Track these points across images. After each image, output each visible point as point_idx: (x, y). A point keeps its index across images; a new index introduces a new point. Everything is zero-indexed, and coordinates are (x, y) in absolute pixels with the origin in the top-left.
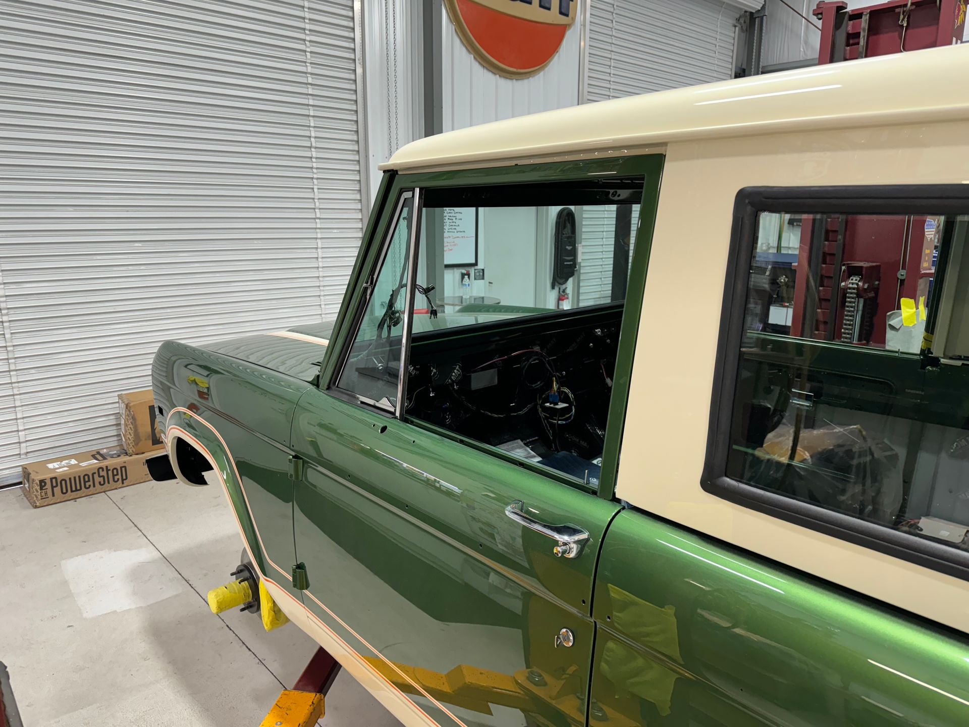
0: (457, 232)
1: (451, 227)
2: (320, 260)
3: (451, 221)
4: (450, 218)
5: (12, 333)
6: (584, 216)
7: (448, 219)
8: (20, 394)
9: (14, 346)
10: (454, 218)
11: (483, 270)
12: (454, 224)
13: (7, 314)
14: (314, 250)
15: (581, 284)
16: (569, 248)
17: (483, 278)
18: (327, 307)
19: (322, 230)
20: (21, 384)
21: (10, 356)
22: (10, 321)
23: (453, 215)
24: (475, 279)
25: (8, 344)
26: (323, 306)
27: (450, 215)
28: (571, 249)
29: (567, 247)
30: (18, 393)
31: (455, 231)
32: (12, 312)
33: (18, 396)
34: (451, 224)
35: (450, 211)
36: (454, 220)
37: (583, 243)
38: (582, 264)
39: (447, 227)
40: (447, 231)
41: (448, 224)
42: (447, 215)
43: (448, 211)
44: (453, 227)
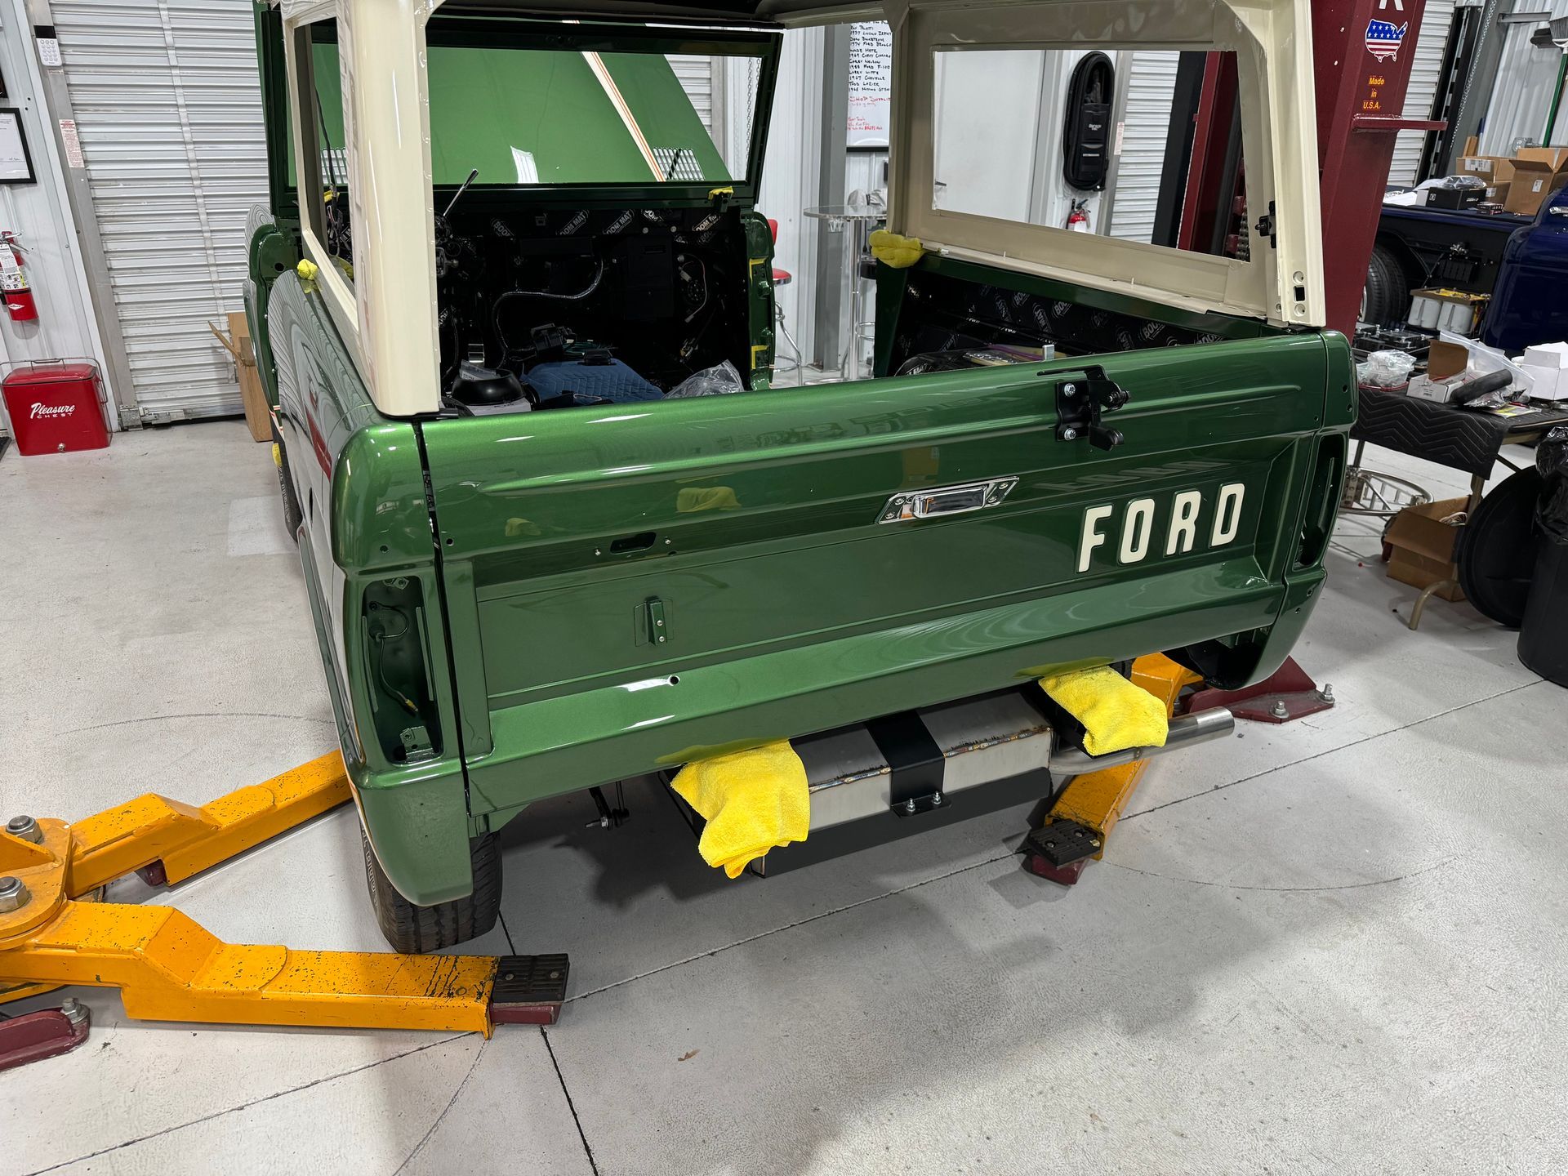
0: (880, 90)
1: (869, 81)
3: (870, 70)
4: (868, 64)
5: (208, 214)
6: (1134, 69)
7: (865, 66)
8: (224, 298)
9: (212, 231)
10: (875, 65)
12: (875, 75)
13: (200, 187)
15: (1118, 196)
16: (1094, 127)
20: (224, 285)
21: (208, 245)
22: (205, 196)
23: (875, 59)
25: (205, 228)
27: (868, 59)
28: (1099, 129)
29: (1091, 126)
30: (220, 296)
31: (877, 88)
32: (206, 183)
33: (221, 301)
34: (869, 75)
35: (868, 53)
36: (876, 69)
37: (1128, 121)
38: (1122, 160)
39: (861, 82)
40: (860, 88)
41: (863, 75)
42: (864, 59)
43: (864, 51)
44: (873, 81)
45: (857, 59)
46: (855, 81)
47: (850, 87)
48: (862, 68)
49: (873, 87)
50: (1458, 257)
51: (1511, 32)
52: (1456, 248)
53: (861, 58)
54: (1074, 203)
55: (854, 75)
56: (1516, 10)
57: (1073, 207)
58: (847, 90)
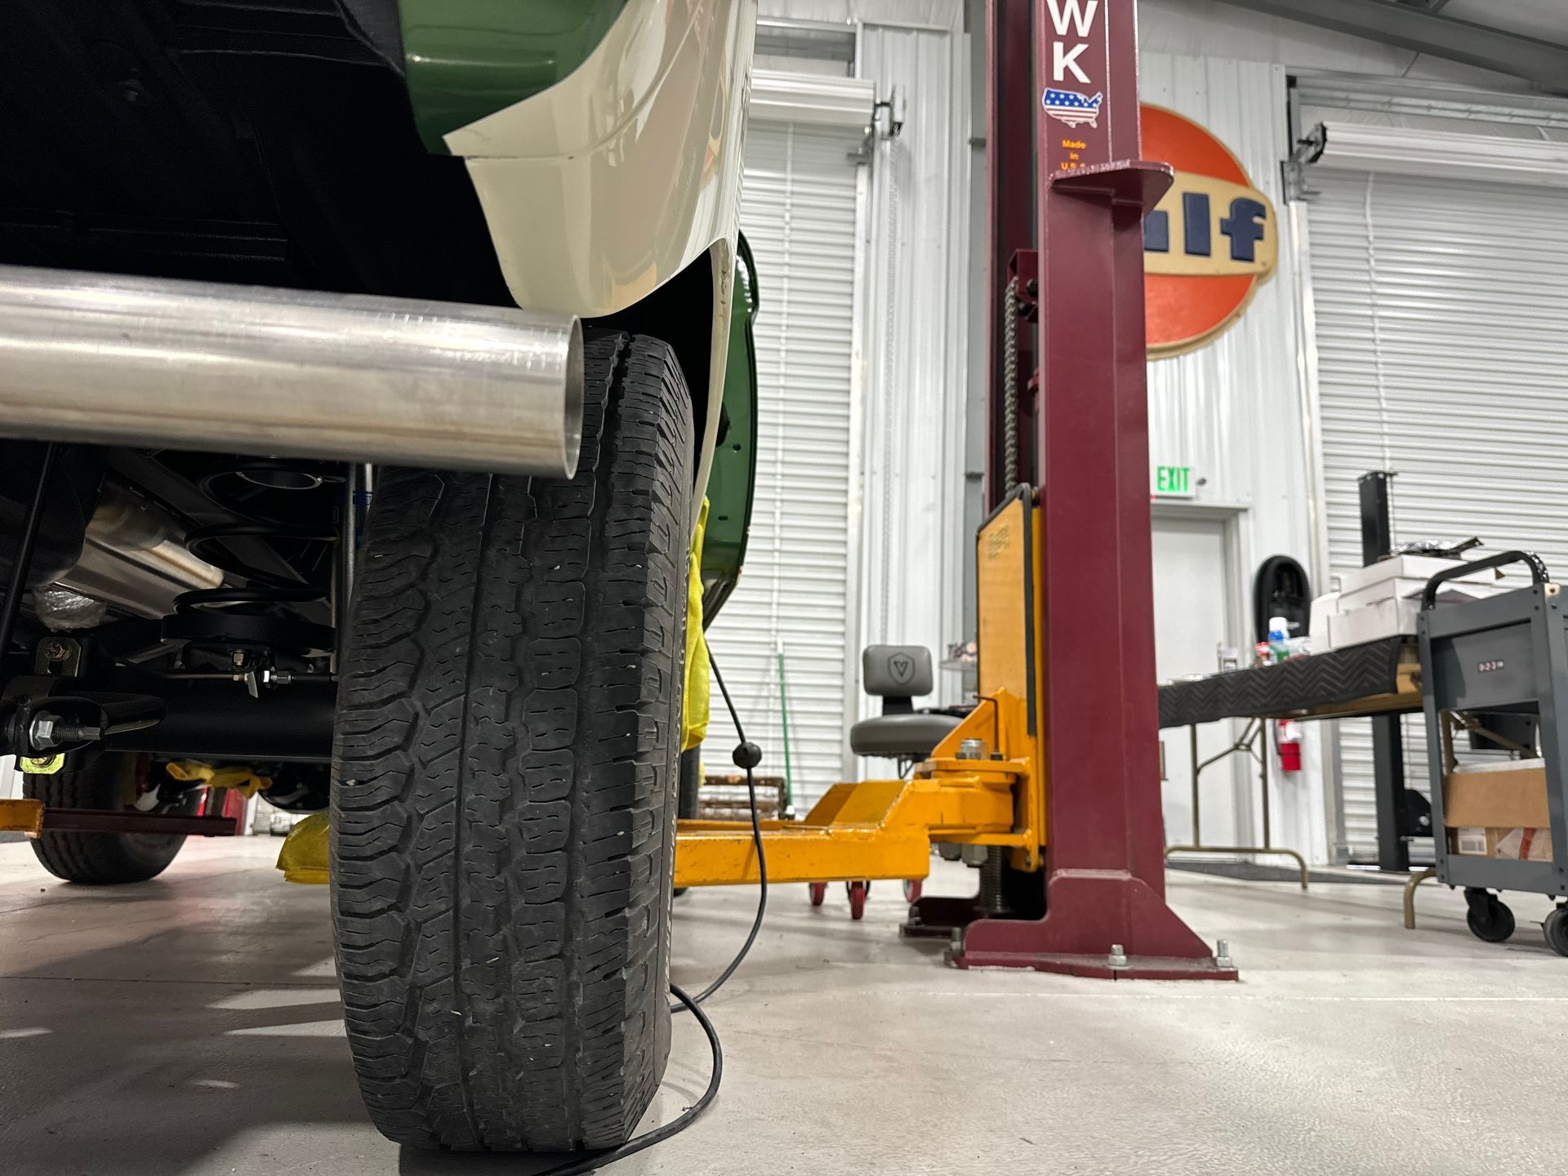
2: (774, 607)
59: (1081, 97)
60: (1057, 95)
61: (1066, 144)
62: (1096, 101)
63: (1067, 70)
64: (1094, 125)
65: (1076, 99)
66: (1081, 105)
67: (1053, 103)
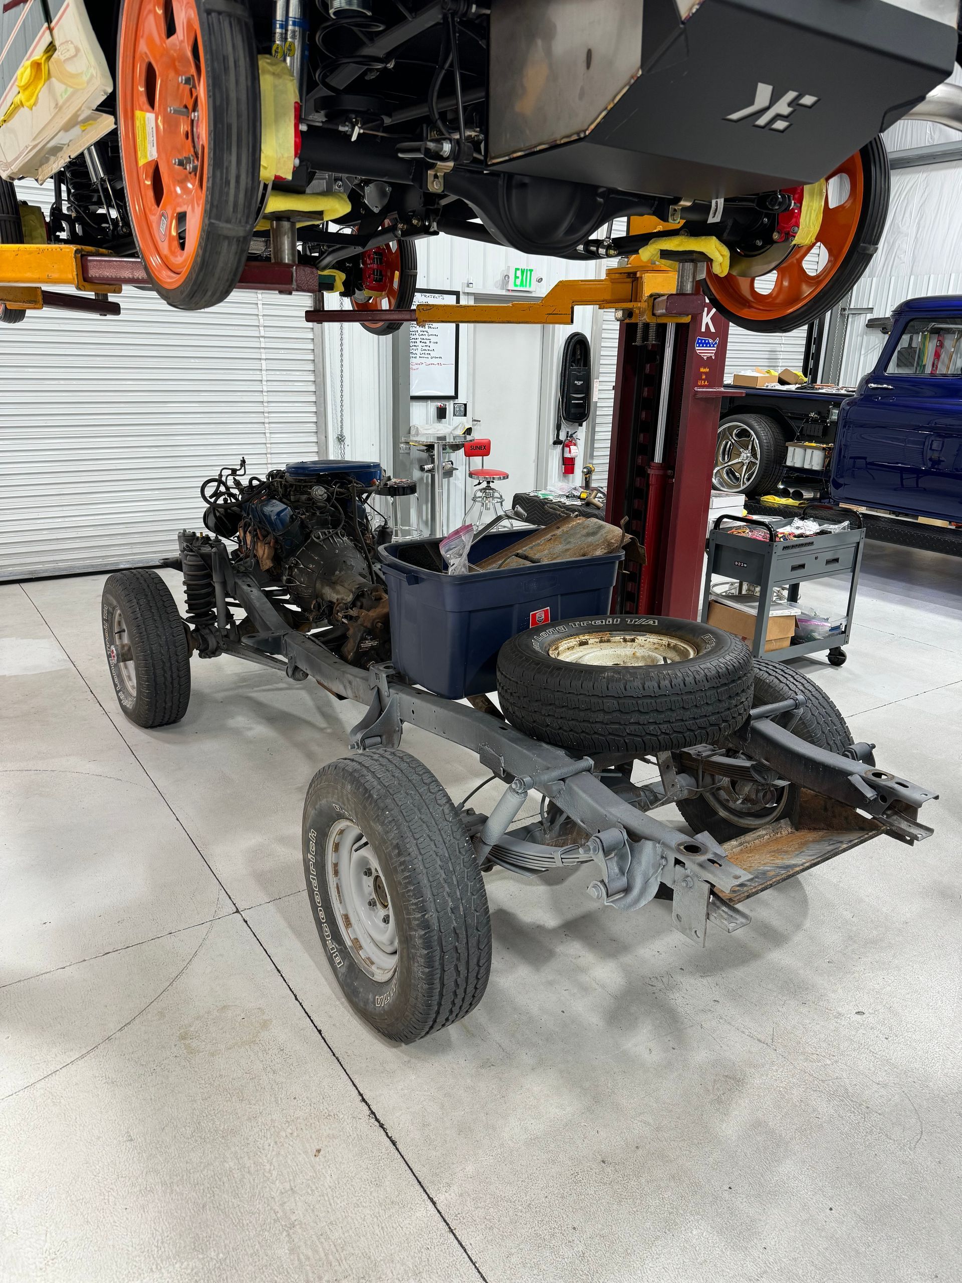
0: (432, 358)
1: (424, 352)
2: (264, 383)
3: (424, 345)
4: (423, 341)
10: (428, 342)
11: (465, 405)
12: (428, 348)
14: (258, 372)
15: (597, 429)
16: (579, 383)
17: (465, 415)
18: (273, 436)
19: (267, 350)
23: (428, 338)
24: (454, 415)
26: (268, 435)
27: (422, 337)
28: (583, 384)
29: (576, 382)
31: (429, 356)
34: (424, 348)
35: (422, 333)
36: (428, 344)
37: (601, 379)
38: (599, 405)
39: (418, 352)
40: (418, 356)
41: (420, 348)
42: (420, 337)
43: (419, 332)
44: (426, 352)
45: (415, 337)
46: (414, 352)
47: (411, 355)
48: (418, 343)
49: (427, 356)
50: (814, 421)
51: (850, 320)
52: (812, 415)
53: (417, 336)
54: (568, 433)
55: (414, 348)
56: (852, 306)
57: (567, 437)
58: (409, 358)
59: (711, 341)
60: (702, 340)
61: (702, 370)
62: (716, 343)
63: (707, 324)
64: (713, 358)
65: (709, 342)
66: (710, 346)
67: (699, 346)
